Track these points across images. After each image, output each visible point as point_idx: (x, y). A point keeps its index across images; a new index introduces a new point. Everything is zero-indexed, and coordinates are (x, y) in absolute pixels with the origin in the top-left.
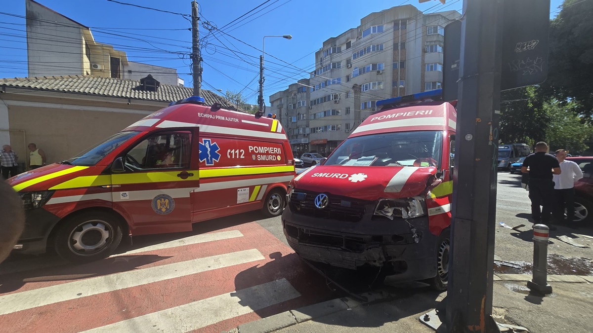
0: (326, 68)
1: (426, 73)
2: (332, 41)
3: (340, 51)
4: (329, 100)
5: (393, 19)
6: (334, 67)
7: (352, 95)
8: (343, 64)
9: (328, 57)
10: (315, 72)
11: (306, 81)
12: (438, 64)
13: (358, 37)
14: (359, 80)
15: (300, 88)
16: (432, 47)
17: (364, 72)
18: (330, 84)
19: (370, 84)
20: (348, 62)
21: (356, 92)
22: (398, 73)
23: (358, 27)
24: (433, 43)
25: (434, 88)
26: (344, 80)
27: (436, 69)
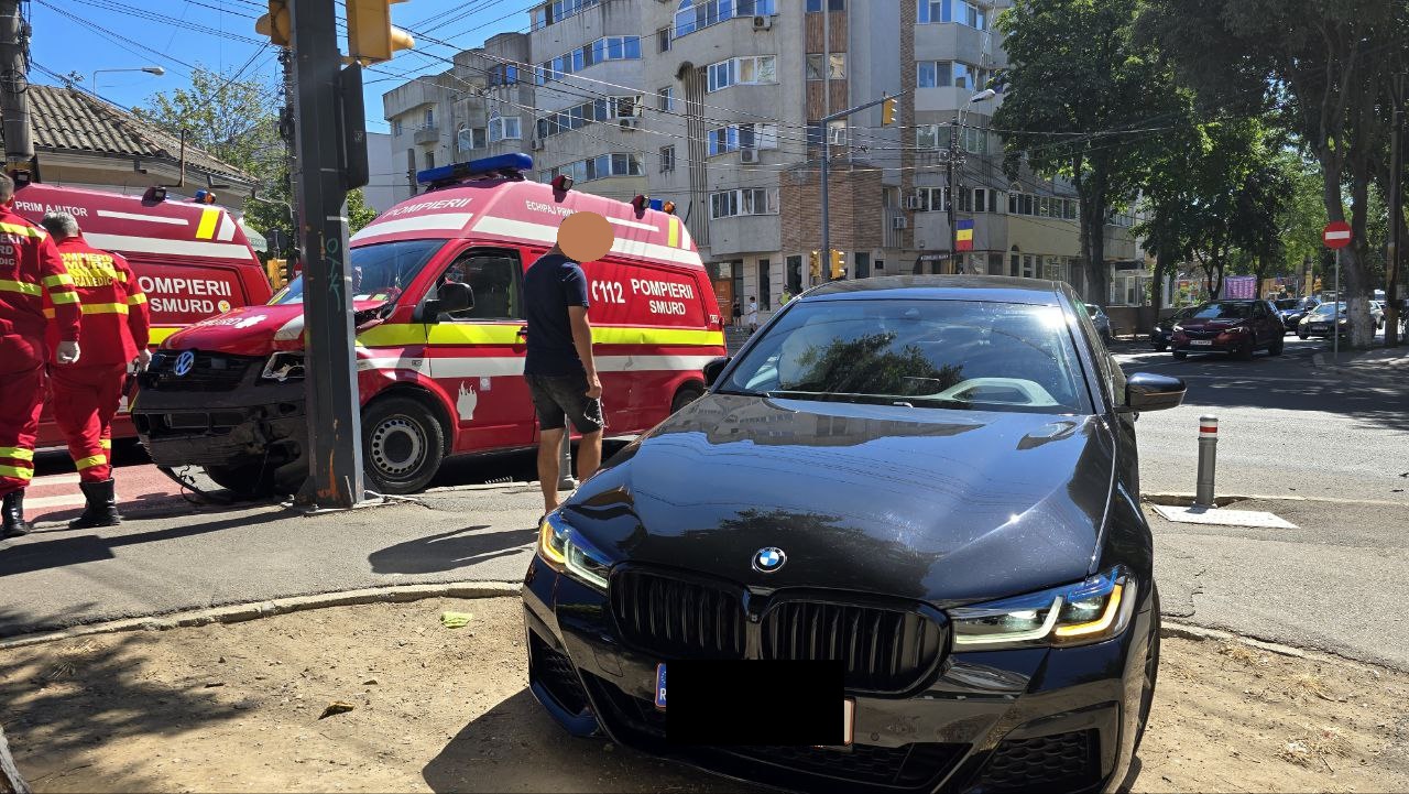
1: (919, 29)
4: (602, 117)
7: (679, 100)
10: (547, 7)
11: (521, 42)
14: (698, 48)
15: (492, 69)
17: (712, 20)
18: (600, 59)
19: (732, 64)
21: (690, 94)
22: (822, 29)
25: (944, 79)
26: (649, 44)
27: (947, 17)
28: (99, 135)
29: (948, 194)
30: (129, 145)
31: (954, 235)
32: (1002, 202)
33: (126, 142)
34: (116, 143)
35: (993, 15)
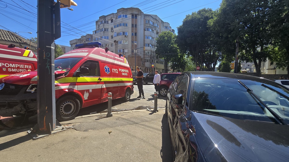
0: (101, 30)
1: (146, 39)
2: (104, 17)
3: (108, 23)
4: (103, 46)
5: (131, 13)
6: (105, 30)
7: (114, 45)
8: (110, 30)
9: (102, 25)
10: (95, 31)
11: (91, 36)
12: (150, 36)
13: (116, 18)
14: (117, 39)
15: (87, 38)
16: (148, 28)
17: (119, 35)
19: (122, 41)
20: (112, 29)
21: (116, 44)
22: (134, 38)
23: (116, 13)
24: (148, 27)
25: (149, 46)
26: (110, 37)
27: (149, 38)
28: (12, 39)
29: (151, 60)
30: (19, 41)
31: (151, 65)
32: (155, 61)
33: (18, 40)
34: (16, 40)
35: (155, 39)
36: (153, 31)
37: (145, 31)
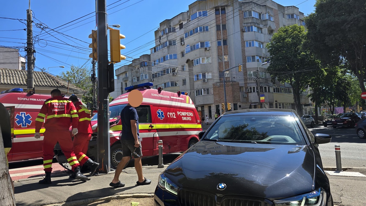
0: (164, 45)
1: (246, 48)
2: (167, 22)
3: (174, 30)
4: (168, 73)
5: (214, 6)
6: (170, 44)
7: (187, 68)
8: (178, 42)
9: (165, 36)
10: (155, 48)
11: (148, 56)
12: (254, 41)
13: (188, 20)
14: (190, 56)
15: (141, 63)
16: (249, 27)
17: (194, 49)
18: (167, 60)
19: (200, 59)
20: (182, 40)
21: (189, 66)
22: (222, 50)
23: (188, 11)
24: (249, 25)
25: (254, 60)
26: (179, 56)
27: (253, 45)
28: (49, 82)
29: (257, 88)
30: (56, 84)
31: (259, 99)
32: (272, 90)
33: (55, 84)
34: (53, 84)
35: (265, 45)
36: (261, 29)
37: (245, 33)
